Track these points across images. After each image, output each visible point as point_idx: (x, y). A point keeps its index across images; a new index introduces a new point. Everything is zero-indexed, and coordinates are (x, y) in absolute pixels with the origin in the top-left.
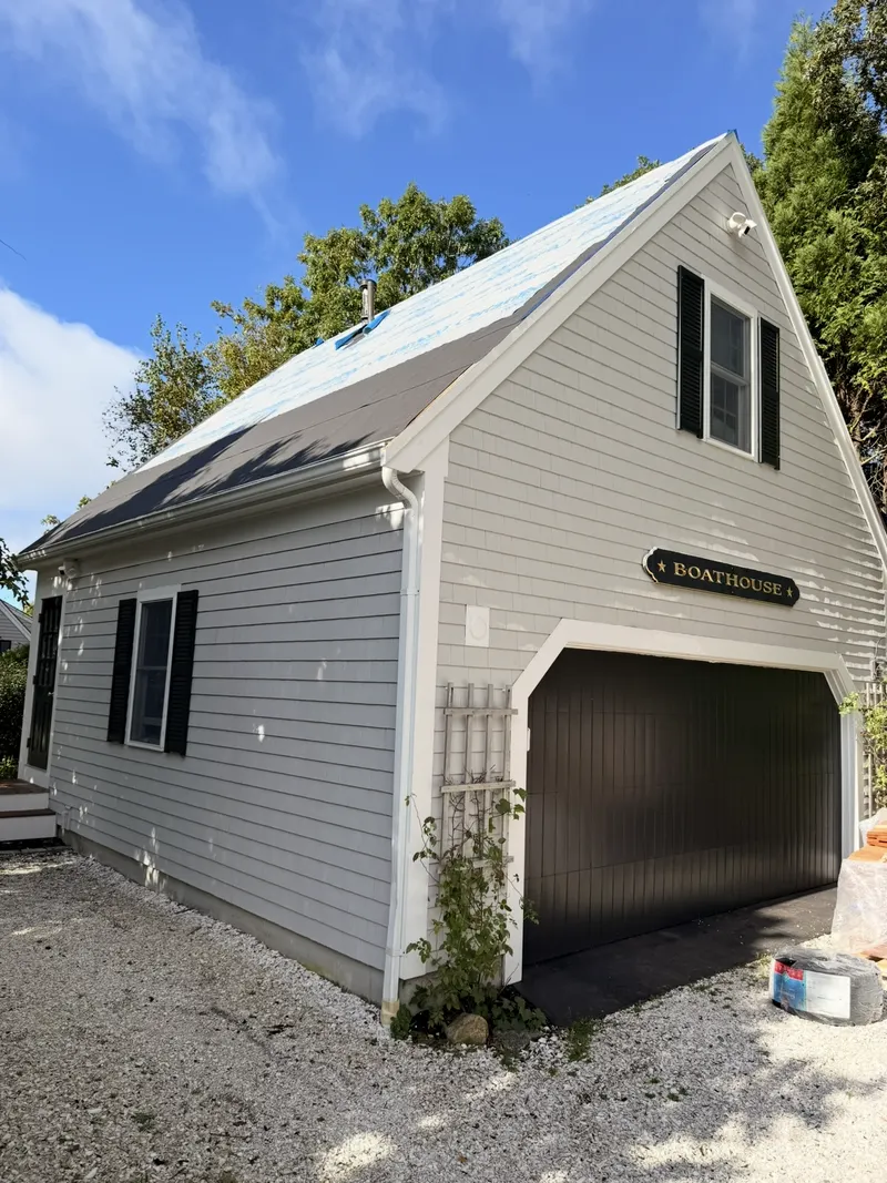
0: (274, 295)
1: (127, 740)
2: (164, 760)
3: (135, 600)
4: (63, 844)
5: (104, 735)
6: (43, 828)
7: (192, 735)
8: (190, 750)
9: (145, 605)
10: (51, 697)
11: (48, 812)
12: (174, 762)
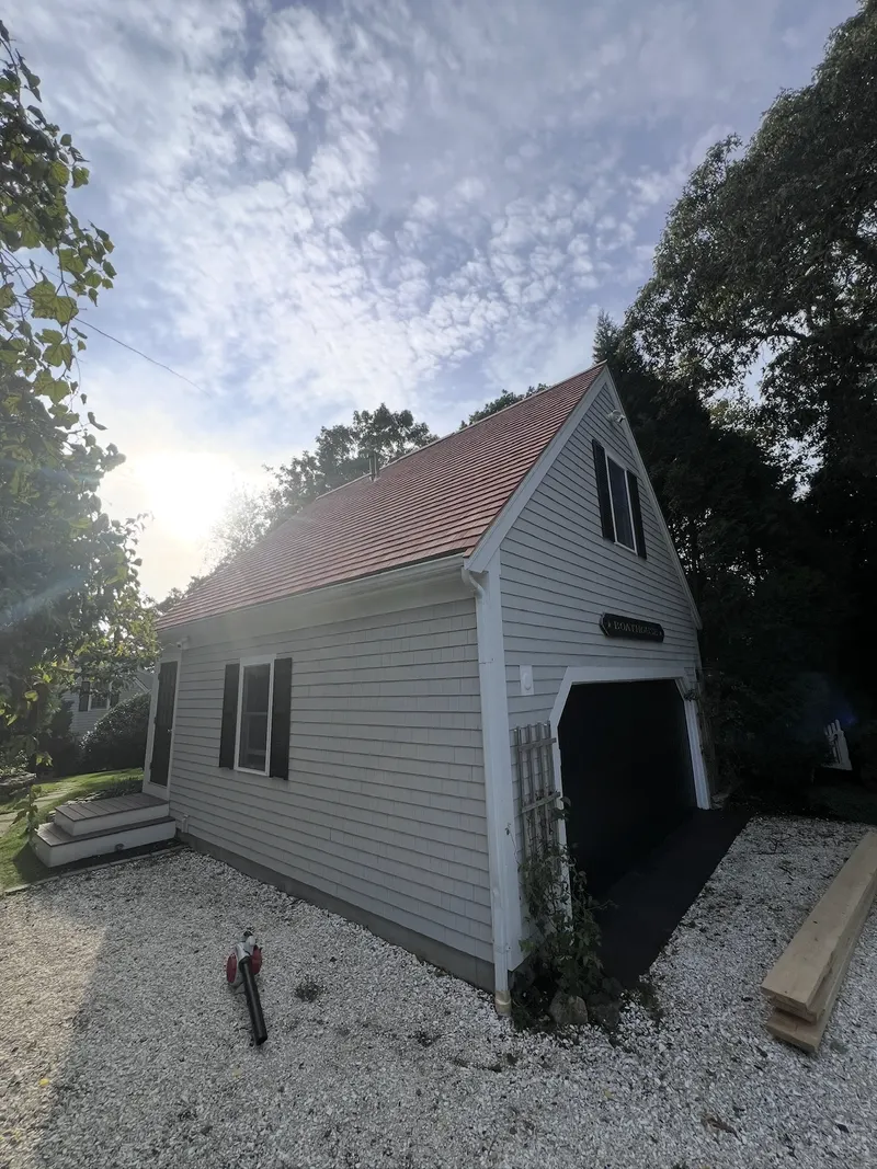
0: (296, 462)
1: (236, 767)
2: (269, 783)
3: (238, 665)
4: (183, 843)
5: (216, 762)
6: (165, 832)
7: (293, 765)
8: (291, 776)
9: (245, 668)
10: (170, 734)
11: (169, 819)
12: (278, 784)
